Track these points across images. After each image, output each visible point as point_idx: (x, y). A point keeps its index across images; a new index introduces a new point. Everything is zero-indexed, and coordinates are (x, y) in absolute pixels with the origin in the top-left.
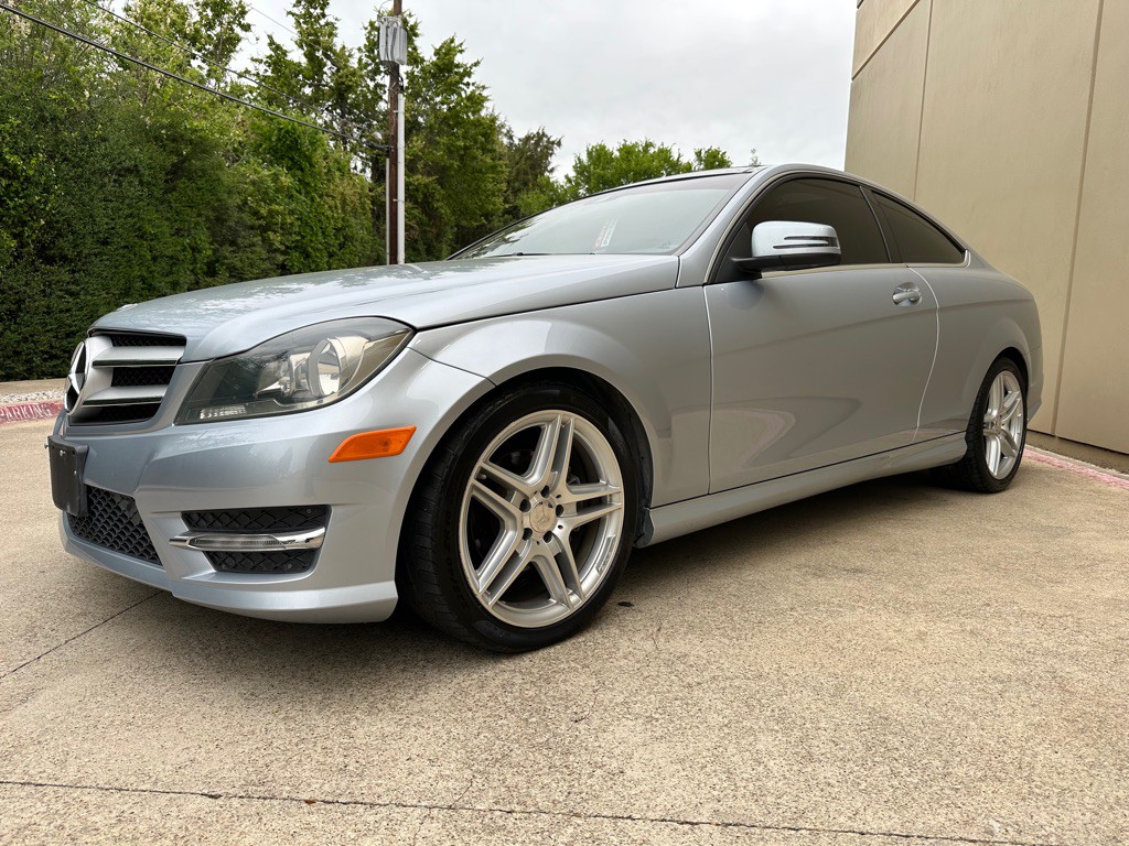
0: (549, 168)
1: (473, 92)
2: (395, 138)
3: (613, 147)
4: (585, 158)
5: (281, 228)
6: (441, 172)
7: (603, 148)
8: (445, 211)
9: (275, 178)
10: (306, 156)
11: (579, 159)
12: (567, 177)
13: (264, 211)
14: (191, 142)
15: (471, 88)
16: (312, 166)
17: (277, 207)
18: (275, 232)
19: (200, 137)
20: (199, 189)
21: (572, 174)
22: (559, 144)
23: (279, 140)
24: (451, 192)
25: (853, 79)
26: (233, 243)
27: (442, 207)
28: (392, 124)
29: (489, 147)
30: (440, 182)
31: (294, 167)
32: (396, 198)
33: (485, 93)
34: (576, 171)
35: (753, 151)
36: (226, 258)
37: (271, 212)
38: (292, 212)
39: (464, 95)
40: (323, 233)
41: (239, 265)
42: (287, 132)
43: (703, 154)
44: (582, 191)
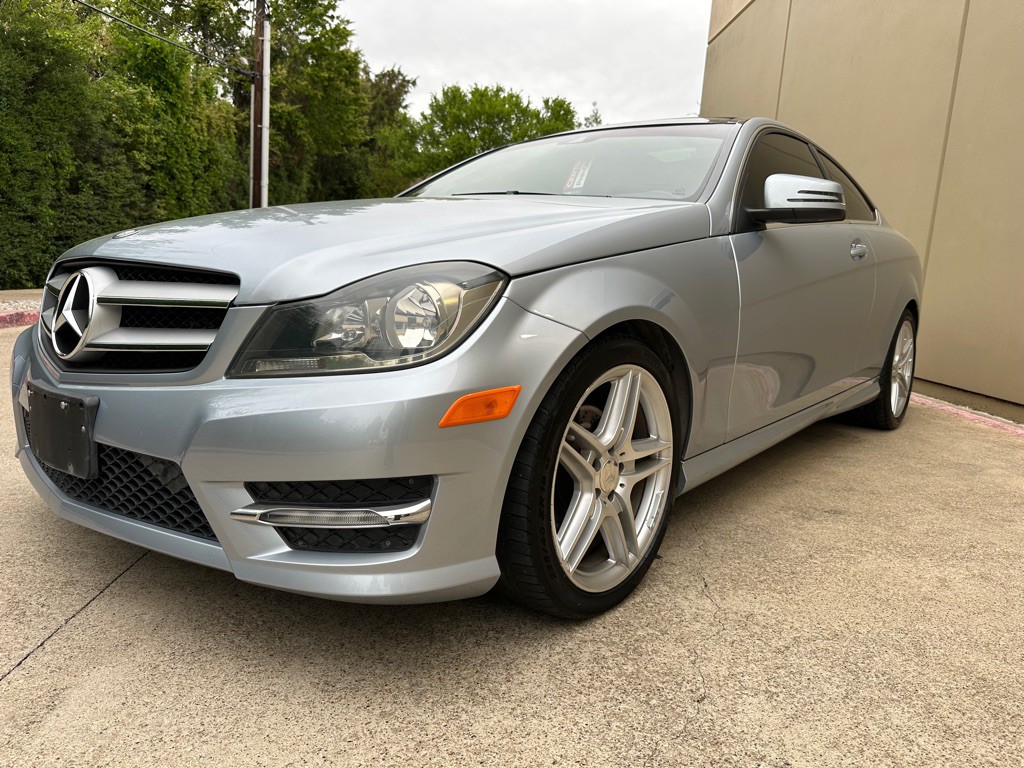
0: (404, 104)
1: (337, 26)
2: (261, 64)
3: (466, 89)
4: (440, 97)
5: (147, 148)
6: (304, 100)
7: (457, 89)
8: (307, 139)
9: (141, 96)
10: (172, 76)
11: (435, 98)
12: (422, 114)
13: (129, 130)
14: (53, 52)
15: (336, 21)
16: (178, 87)
17: (143, 126)
18: (141, 151)
19: (62, 48)
20: (61, 102)
21: (428, 112)
22: (414, 83)
23: (145, 58)
24: (313, 122)
25: (709, 43)
26: (96, 160)
27: (304, 135)
28: (258, 50)
29: (353, 80)
30: (303, 110)
31: (161, 87)
32: (261, 123)
33: (349, 27)
34: (432, 110)
35: (594, 104)
36: (89, 175)
37: (136, 131)
38: (158, 132)
39: (328, 28)
40: (189, 155)
41: (103, 183)
42: (154, 50)
43: (550, 103)
44: (437, 129)
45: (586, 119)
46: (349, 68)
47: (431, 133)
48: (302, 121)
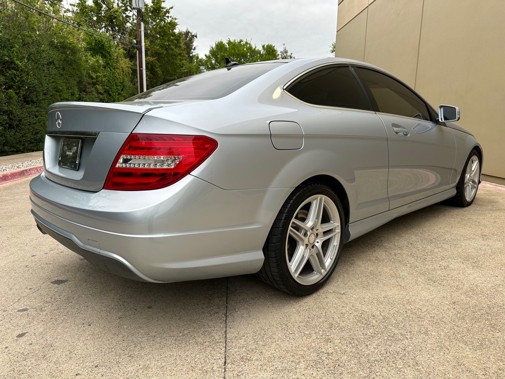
1: (171, 21)
2: (140, 41)
3: (225, 42)
4: (214, 46)
5: (101, 83)
6: (158, 55)
7: (222, 43)
8: (160, 72)
9: (97, 62)
10: (108, 52)
11: (212, 48)
12: (206, 55)
13: (94, 76)
14: (69, 48)
15: (170, 19)
16: (110, 56)
17: (99, 74)
18: (99, 85)
19: (73, 46)
20: (74, 69)
21: (208, 54)
22: (197, 37)
23: (96, 45)
24: (162, 64)
26: (84, 91)
27: (158, 71)
28: (139, 35)
29: (178, 45)
30: (158, 60)
31: (104, 56)
32: (142, 68)
33: (176, 21)
34: (211, 53)
35: (284, 45)
36: (83, 97)
37: (97, 76)
38: (105, 76)
39: (166, 22)
40: (116, 85)
42: (99, 41)
43: (265, 47)
44: (213, 62)
45: (281, 52)
46: (177, 40)
47: (211, 64)
48: (158, 64)
